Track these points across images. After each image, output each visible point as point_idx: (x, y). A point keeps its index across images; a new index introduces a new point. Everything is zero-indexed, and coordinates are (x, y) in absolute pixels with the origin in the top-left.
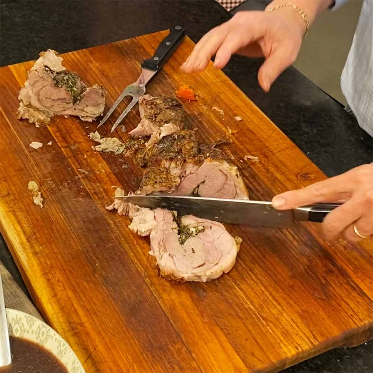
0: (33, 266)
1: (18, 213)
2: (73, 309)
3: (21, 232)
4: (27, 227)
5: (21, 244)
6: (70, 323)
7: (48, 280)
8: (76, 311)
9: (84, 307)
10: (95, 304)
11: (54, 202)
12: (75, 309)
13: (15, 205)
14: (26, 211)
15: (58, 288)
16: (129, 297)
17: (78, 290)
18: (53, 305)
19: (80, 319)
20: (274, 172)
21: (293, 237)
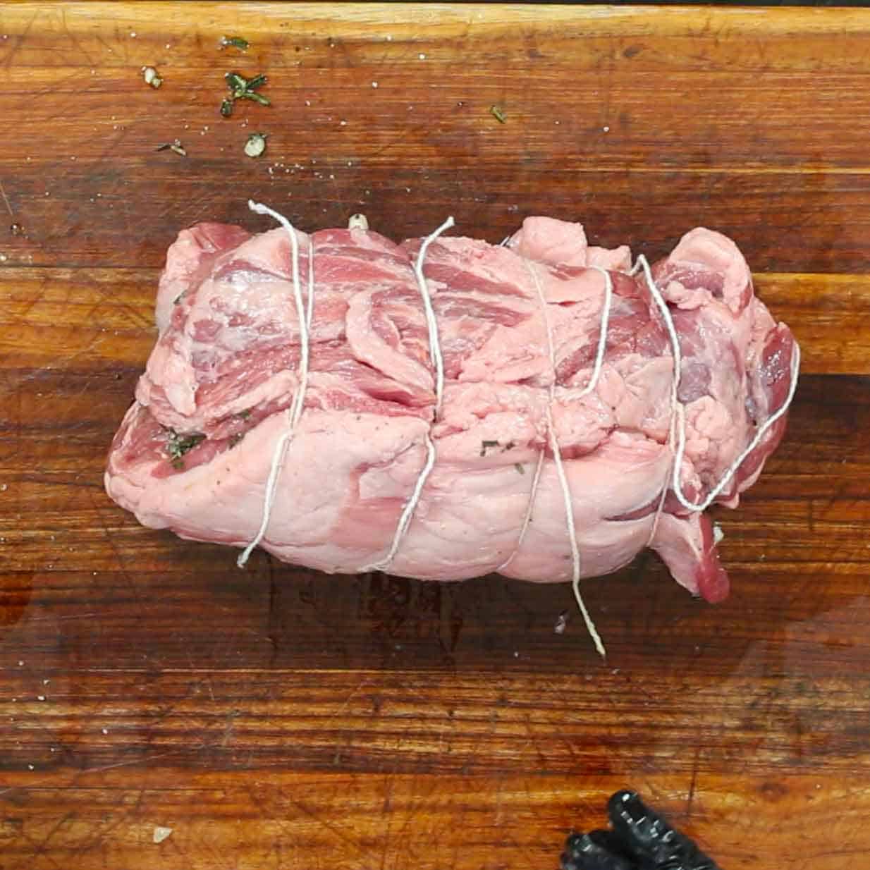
0: (239, 22)
1: (447, 54)
2: (58, 61)
3: (370, 35)
4: (384, 58)
5: (329, 20)
6: (22, 38)
7: (175, 40)
8: (49, 65)
9: (54, 88)
10: (50, 118)
11: (451, 164)
12: (58, 67)
13: (483, 58)
14: (444, 77)
15: (139, 53)
16: (35, 207)
17: (112, 96)
18: (92, 23)
19: (23, 65)
20: (294, 824)
21: (34, 718)
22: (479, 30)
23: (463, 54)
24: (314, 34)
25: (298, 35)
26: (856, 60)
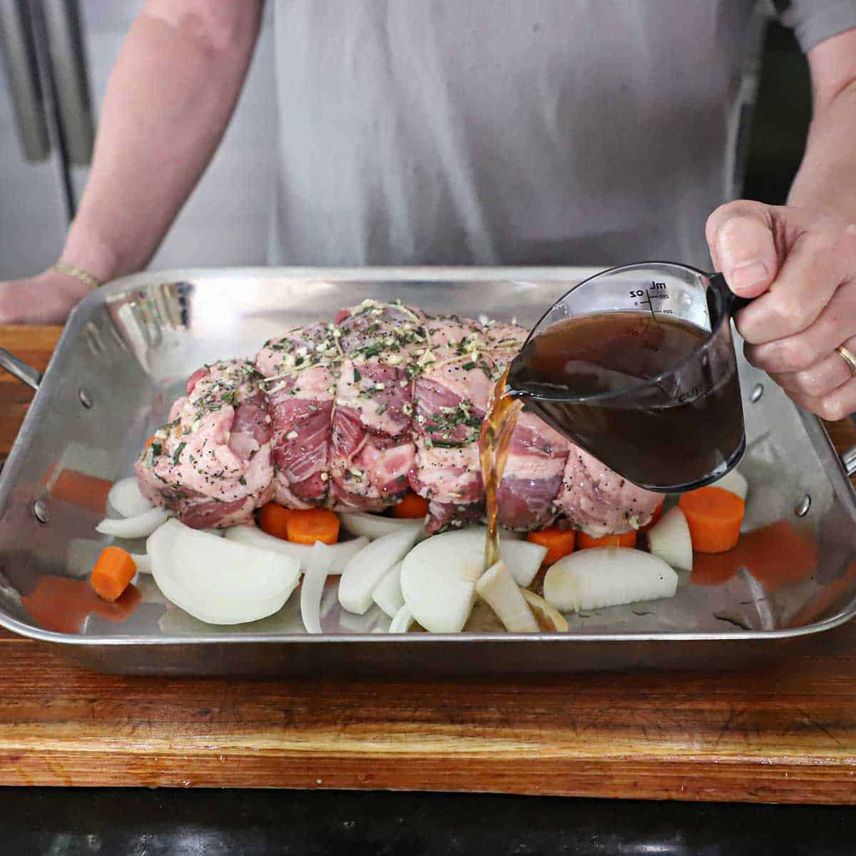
22: (332, 728)
23: (348, 713)
24: (475, 727)
25: (489, 727)
26: (11, 706)
